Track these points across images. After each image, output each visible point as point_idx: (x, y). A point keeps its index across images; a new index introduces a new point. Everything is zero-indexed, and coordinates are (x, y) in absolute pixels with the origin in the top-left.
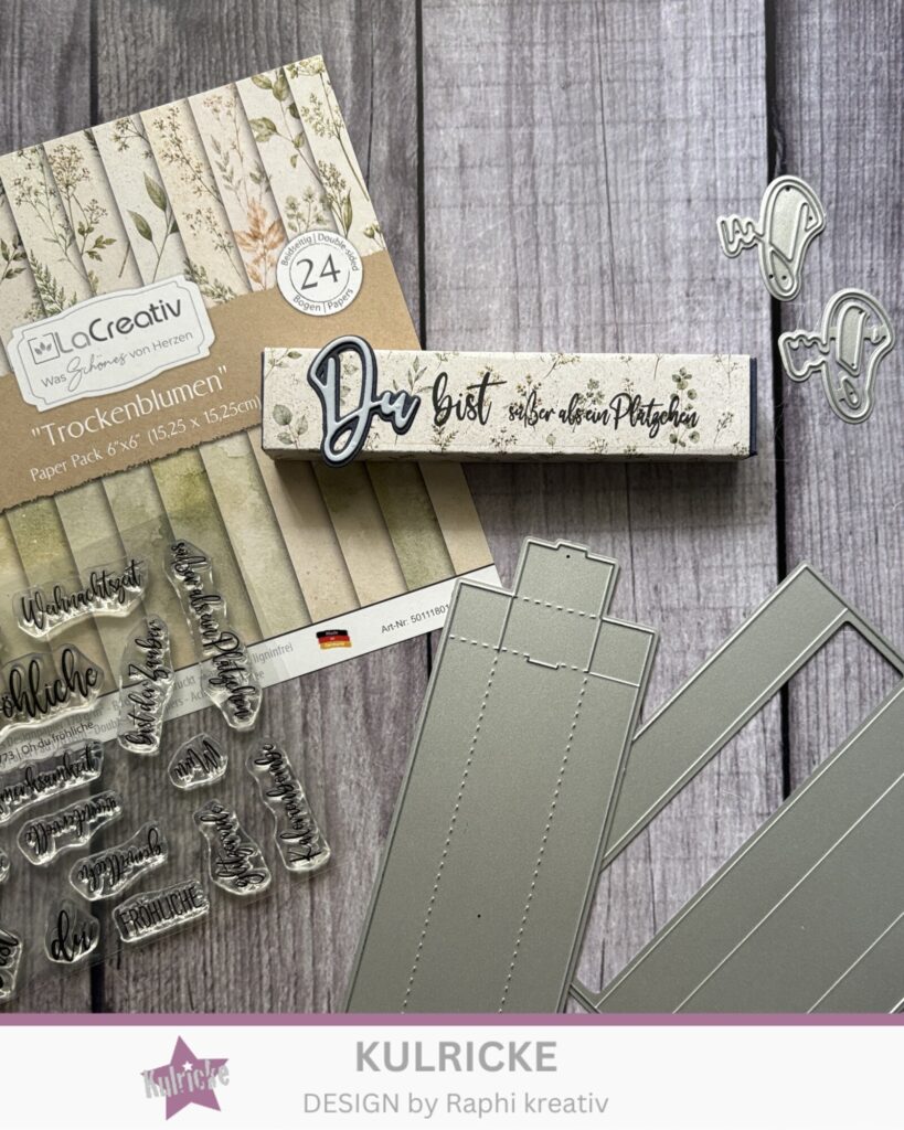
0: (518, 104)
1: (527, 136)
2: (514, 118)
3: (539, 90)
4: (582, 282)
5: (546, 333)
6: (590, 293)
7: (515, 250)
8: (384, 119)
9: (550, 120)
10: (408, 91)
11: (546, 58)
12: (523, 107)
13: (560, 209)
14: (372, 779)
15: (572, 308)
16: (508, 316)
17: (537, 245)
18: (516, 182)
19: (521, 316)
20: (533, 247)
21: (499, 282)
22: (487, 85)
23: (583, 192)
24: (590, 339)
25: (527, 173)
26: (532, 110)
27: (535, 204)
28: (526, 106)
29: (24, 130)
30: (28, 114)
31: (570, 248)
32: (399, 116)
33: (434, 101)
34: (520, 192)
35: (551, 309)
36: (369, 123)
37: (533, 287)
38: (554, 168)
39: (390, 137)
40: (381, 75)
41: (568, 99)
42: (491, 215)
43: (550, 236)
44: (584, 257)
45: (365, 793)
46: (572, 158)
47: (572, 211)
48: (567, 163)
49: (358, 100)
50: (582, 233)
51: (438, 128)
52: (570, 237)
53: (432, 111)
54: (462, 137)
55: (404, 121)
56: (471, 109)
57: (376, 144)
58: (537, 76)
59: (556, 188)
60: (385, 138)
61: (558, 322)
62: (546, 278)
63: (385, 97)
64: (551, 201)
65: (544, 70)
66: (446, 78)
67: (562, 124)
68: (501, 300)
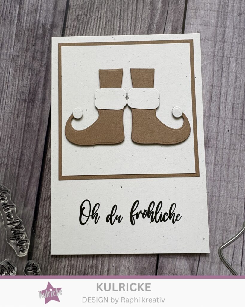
0: (221, 19)
1: (223, 31)
2: (219, 24)
3: (230, 15)
4: (237, 87)
5: (221, 104)
6: (240, 92)
7: (214, 72)
8: (171, 18)
9: (232, 26)
10: (181, 10)
11: (234, 4)
12: (223, 20)
13: (232, 60)
14: (134, 267)
15: (232, 97)
16: (208, 96)
17: (222, 71)
18: (217, 47)
19: (213, 97)
20: (220, 72)
21: (206, 83)
22: (210, 11)
23: (242, 54)
24: (238, 108)
25: (221, 45)
26: (226, 22)
27: (223, 56)
28: (224, 20)
29: (42, 8)
30: (44, 2)
31: (234, 74)
32: (176, 18)
33: (190, 14)
34: (218, 51)
35: (224, 96)
36: (165, 19)
37: (218, 87)
38: (232, 44)
39: (172, 25)
40: (172, 3)
41: (240, 19)
42: (206, 59)
43: (227, 69)
44: (239, 78)
45: (130, 272)
46: (239, 41)
47: (236, 61)
48: (237, 43)
49: (162, 11)
50: (239, 69)
51: (190, 24)
52: (234, 71)
53: (189, 18)
54: (199, 28)
55: (178, 20)
56: (203, 19)
57: (167, 27)
58: (229, 10)
59: (232, 52)
60: (171, 25)
61: (227, 100)
62: (224, 84)
63: (172, 11)
64: (229, 56)
65: (232, 8)
66: (196, 6)
67: (236, 28)
68: (206, 90)
